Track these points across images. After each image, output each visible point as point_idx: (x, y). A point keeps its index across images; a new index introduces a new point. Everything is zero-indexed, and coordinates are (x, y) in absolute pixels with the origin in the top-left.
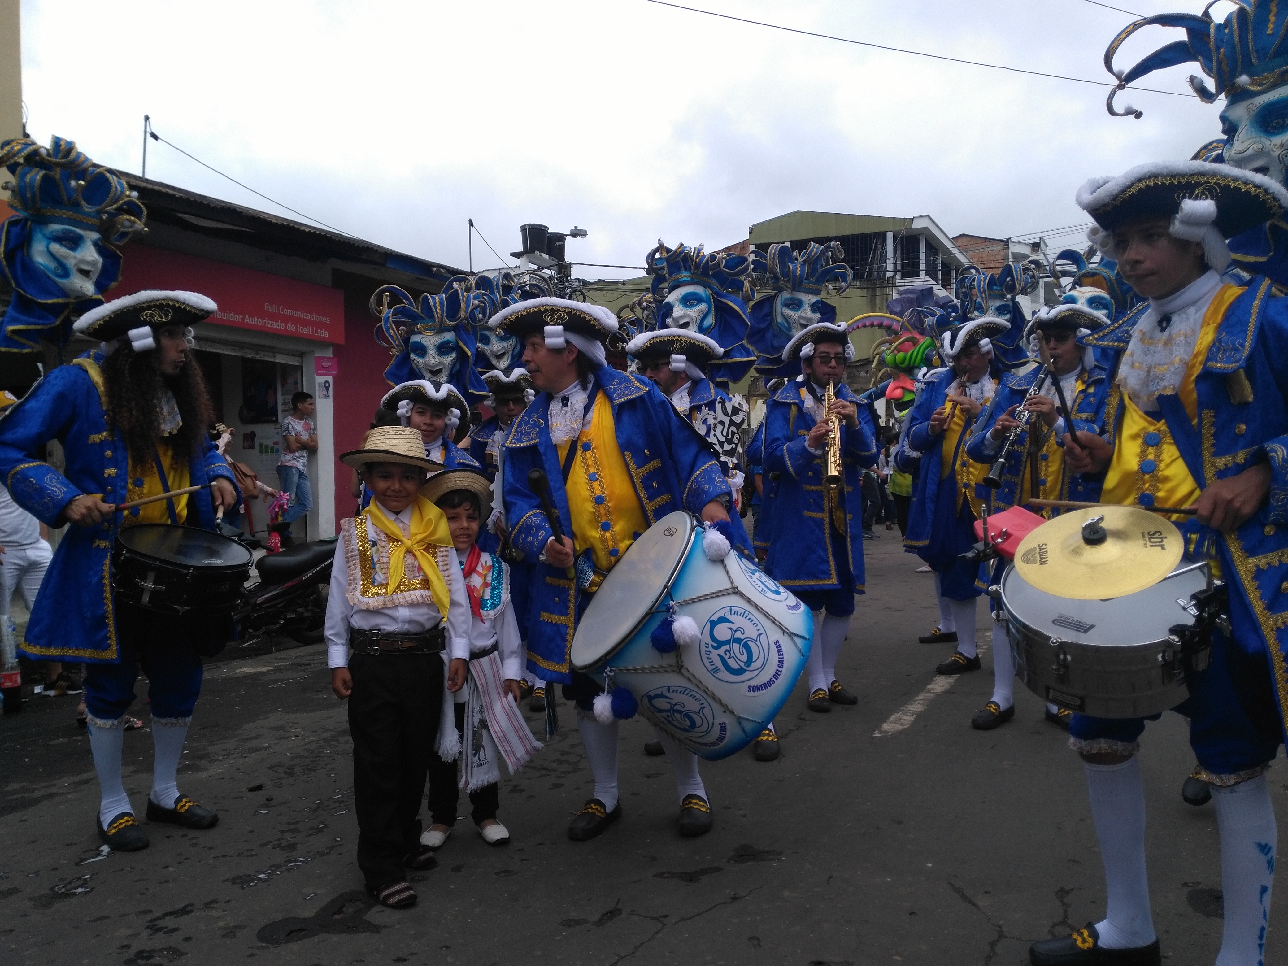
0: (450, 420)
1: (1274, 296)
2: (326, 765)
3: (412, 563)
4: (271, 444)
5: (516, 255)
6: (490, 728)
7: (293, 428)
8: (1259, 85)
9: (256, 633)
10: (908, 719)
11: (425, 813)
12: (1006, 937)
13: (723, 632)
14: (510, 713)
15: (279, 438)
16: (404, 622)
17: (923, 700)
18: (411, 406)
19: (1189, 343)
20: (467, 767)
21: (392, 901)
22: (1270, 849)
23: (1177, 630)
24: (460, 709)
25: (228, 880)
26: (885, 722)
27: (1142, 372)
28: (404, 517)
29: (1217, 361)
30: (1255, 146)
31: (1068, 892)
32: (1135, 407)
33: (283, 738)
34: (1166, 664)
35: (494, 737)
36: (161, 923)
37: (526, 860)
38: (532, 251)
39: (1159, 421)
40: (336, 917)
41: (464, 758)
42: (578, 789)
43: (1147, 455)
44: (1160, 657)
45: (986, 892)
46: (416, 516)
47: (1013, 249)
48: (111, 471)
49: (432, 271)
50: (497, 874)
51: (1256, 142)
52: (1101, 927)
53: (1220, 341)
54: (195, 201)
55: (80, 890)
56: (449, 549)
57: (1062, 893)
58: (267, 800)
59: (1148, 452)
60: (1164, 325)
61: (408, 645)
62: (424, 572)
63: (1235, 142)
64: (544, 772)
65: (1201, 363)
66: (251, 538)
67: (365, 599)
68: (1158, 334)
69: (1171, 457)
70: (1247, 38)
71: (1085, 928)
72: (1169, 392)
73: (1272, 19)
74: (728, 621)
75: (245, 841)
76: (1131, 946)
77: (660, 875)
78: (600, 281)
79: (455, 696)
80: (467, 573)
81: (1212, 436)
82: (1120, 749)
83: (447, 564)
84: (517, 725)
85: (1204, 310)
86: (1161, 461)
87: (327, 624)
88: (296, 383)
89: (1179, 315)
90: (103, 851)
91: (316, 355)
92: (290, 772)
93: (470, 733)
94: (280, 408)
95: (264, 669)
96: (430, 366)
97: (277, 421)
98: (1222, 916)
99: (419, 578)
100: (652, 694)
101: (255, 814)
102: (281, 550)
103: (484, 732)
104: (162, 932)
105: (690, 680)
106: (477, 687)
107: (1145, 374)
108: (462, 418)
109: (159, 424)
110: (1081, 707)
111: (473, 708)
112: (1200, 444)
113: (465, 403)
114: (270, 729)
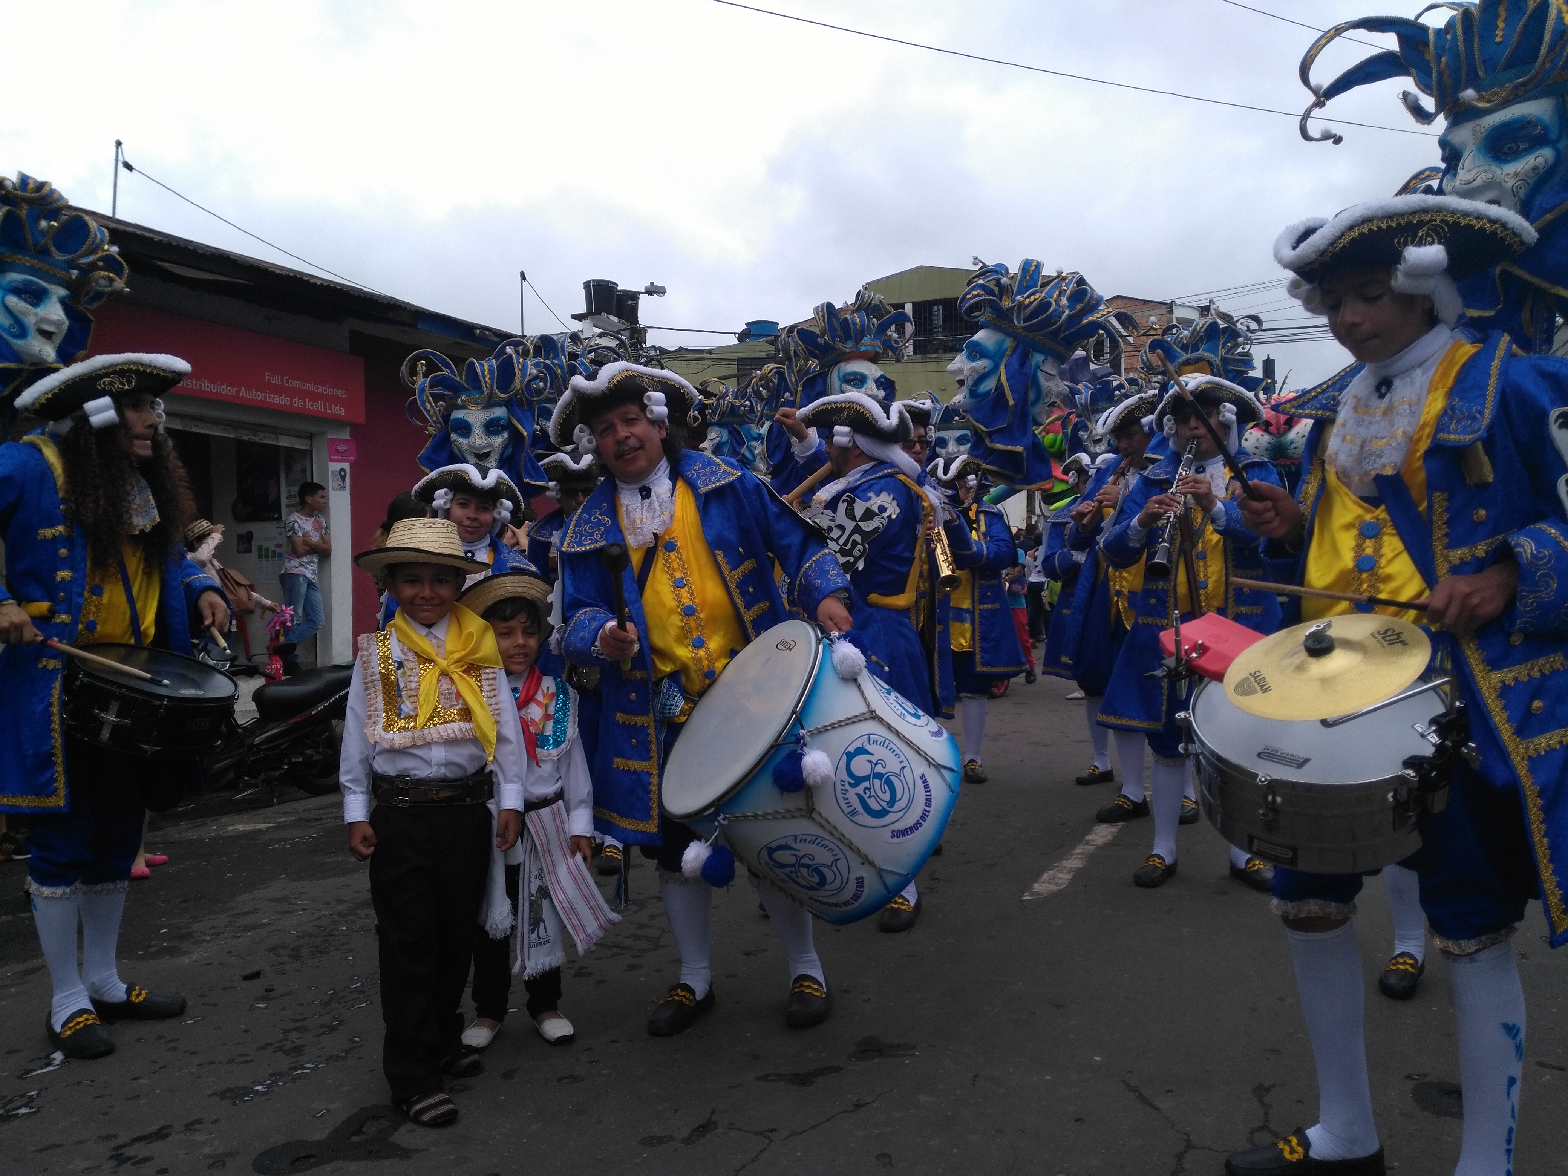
0: (500, 514)
1: (1514, 355)
2: (342, 945)
3: (448, 689)
4: (272, 548)
5: (578, 317)
6: (553, 897)
7: (300, 527)
8: (1488, 102)
9: (253, 781)
10: (1064, 878)
11: (467, 1004)
12: (1195, 1147)
13: (860, 766)
14: (578, 877)
15: (282, 540)
16: (440, 765)
17: (1082, 854)
18: (450, 496)
19: (1414, 413)
20: (522, 947)
21: (426, 1117)
22: (1518, 1031)
23: (1412, 762)
24: (513, 873)
25: (215, 1094)
26: (1037, 882)
27: (1354, 447)
28: (438, 631)
29: (1449, 433)
30: (1483, 175)
31: (1267, 1090)
32: (1346, 490)
33: (286, 912)
34: (1398, 804)
35: (558, 908)
36: (129, 1152)
37: (595, 1062)
38: (598, 313)
39: (1377, 507)
40: (355, 1139)
41: (519, 935)
42: (658, 971)
43: (1364, 550)
44: (1390, 796)
45: (1168, 1091)
46: (454, 629)
47: (1178, 313)
48: (64, 574)
49: (474, 334)
50: (560, 1080)
51: (1485, 171)
52: (1313, 1133)
53: (1452, 408)
54: (178, 246)
55: (23, 1111)
56: (496, 670)
57: (1261, 1091)
58: (267, 990)
59: (1364, 546)
60: (1383, 390)
61: (444, 794)
62: (464, 700)
63: (1459, 170)
64: (617, 951)
65: (1428, 436)
66: (247, 663)
67: (390, 735)
68: (1375, 401)
69: (1393, 550)
70: (1472, 45)
71: (1294, 1134)
72: (1389, 471)
73: (1501, 25)
74: (866, 752)
75: (238, 1044)
76: (1350, 1156)
77: (765, 1078)
78: (681, 349)
79: (506, 856)
80: (522, 704)
81: (1444, 524)
82: (1334, 911)
83: (494, 690)
84: (587, 893)
85: (1431, 373)
86: (1381, 556)
87: (342, 768)
88: (304, 471)
89: (1402, 379)
90: (54, 1059)
91: (329, 437)
92: (296, 955)
93: (527, 904)
94: (284, 502)
95: (263, 826)
96: (474, 448)
97: (279, 518)
98: (1459, 1115)
99: (457, 708)
100: (774, 845)
101: (252, 1008)
102: (284, 678)
103: (545, 903)
104: (129, 1163)
105: (822, 826)
106: (535, 846)
107: (1358, 449)
108: (514, 512)
109: (131, 516)
110: (1293, 861)
111: (529, 872)
112: (1430, 534)
113: (519, 493)
114: (269, 900)
